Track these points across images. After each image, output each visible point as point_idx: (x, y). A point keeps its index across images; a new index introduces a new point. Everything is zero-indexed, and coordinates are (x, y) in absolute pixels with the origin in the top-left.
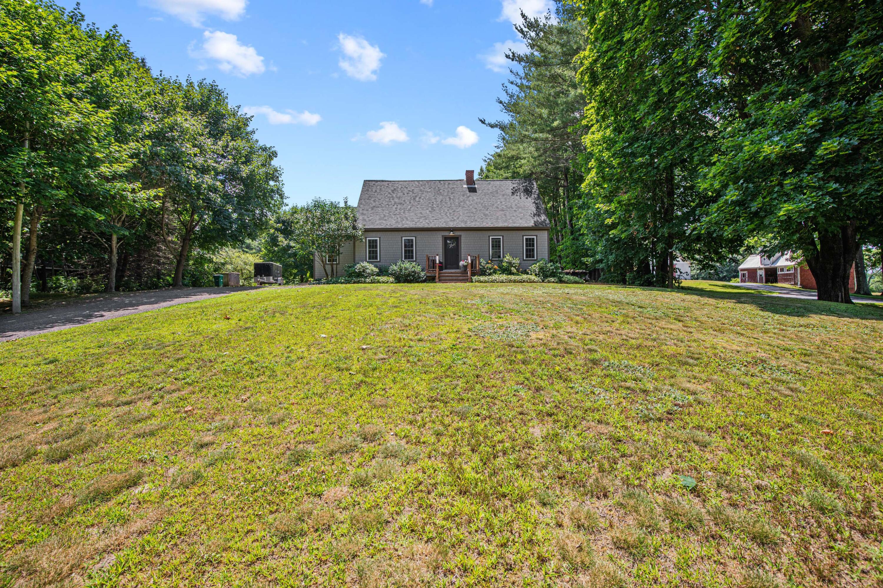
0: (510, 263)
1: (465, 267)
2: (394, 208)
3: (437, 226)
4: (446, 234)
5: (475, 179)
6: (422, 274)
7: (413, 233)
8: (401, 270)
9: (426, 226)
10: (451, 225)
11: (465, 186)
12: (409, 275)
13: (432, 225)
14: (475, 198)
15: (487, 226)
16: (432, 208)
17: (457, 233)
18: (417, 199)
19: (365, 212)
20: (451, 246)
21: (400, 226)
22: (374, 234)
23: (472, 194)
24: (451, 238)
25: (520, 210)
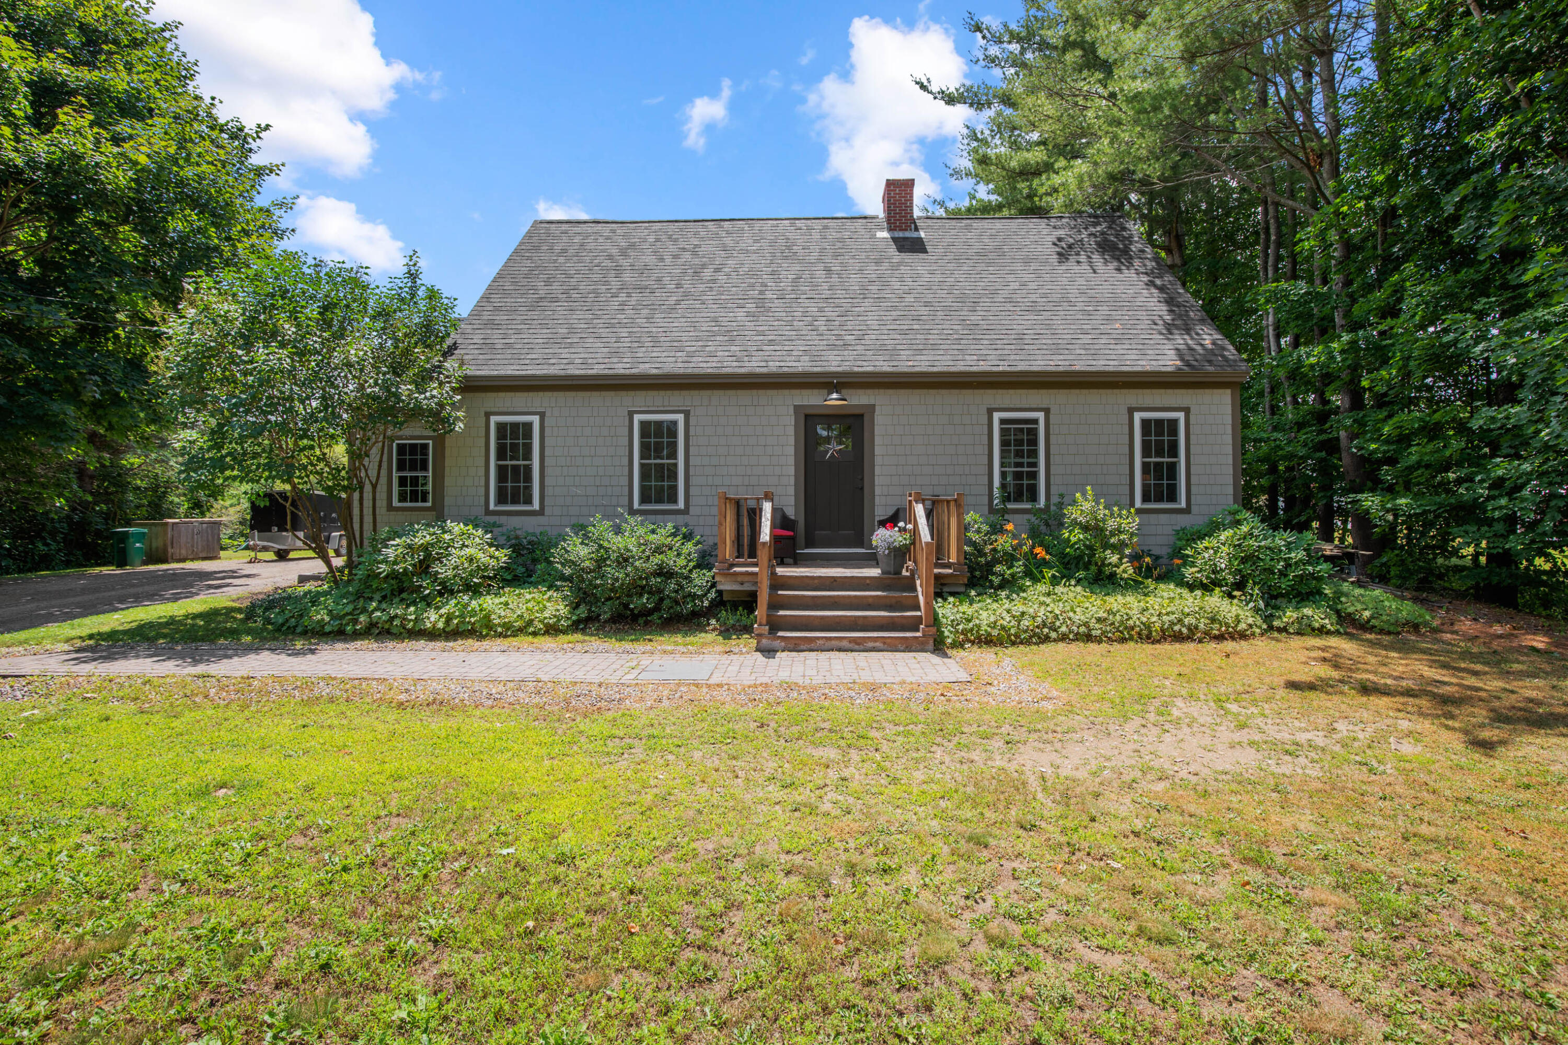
0: (1094, 529)
1: (900, 554)
2: (615, 304)
3: (773, 367)
4: (812, 399)
5: (917, 213)
6: (700, 579)
7: (677, 399)
8: (600, 562)
9: (731, 367)
10: (834, 363)
11: (885, 234)
12: (638, 588)
13: (754, 365)
14: (921, 270)
15: (983, 367)
16: (761, 303)
17: (858, 399)
18: (707, 273)
19: (501, 318)
20: (833, 448)
21: (621, 368)
22: (519, 400)
23: (908, 257)
24: (830, 418)
25: (1104, 309)
